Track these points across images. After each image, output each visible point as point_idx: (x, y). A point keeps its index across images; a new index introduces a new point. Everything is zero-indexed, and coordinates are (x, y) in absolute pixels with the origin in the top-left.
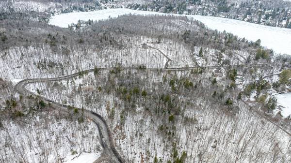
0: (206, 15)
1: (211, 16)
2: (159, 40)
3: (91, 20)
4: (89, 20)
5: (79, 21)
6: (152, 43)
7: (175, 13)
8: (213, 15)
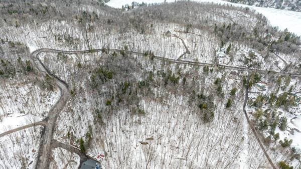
0: (283, 8)
1: (289, 10)
2: (188, 29)
3: (145, 3)
4: (143, 3)
5: (133, 3)
6: (179, 31)
7: (243, 3)
8: (293, 9)
